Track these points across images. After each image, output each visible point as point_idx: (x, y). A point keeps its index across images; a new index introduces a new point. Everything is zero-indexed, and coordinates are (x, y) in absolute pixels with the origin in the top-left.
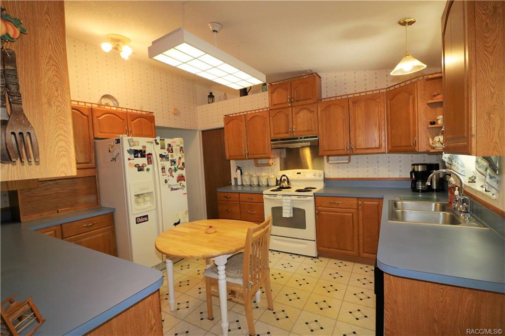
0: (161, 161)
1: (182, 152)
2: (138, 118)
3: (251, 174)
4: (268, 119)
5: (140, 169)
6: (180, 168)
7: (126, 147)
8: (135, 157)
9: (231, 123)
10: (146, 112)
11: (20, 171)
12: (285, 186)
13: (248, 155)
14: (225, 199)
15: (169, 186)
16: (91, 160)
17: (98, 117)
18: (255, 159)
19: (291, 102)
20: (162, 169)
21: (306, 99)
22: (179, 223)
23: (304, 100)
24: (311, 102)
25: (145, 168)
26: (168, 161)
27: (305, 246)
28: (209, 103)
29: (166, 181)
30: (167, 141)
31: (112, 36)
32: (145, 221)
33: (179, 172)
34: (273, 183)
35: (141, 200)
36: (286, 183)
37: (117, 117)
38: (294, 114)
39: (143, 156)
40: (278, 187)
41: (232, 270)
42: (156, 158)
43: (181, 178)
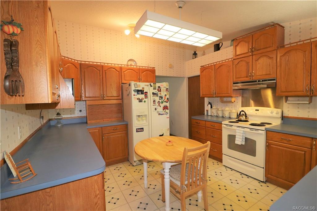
0: (153, 96)
1: (167, 91)
2: (146, 71)
3: (218, 108)
4: (232, 67)
5: (140, 101)
6: (165, 102)
7: (133, 88)
8: (138, 94)
9: (204, 71)
10: (151, 67)
11: (21, 100)
12: (243, 119)
13: (215, 94)
14: (196, 124)
15: (158, 112)
16: (119, 95)
17: (124, 72)
18: (221, 97)
19: (252, 51)
20: (154, 101)
21: (266, 48)
22: (163, 135)
23: (263, 49)
24: (271, 50)
25: (143, 101)
26: (158, 97)
27: (254, 170)
28: (193, 59)
29: (156, 109)
30: (158, 85)
31: (131, 25)
32: (141, 131)
33: (165, 104)
34: (234, 116)
35: (140, 119)
36: (244, 117)
37: (134, 72)
38: (254, 61)
39: (142, 93)
40: (237, 120)
41: (176, 174)
42: (150, 94)
43: (165, 108)
